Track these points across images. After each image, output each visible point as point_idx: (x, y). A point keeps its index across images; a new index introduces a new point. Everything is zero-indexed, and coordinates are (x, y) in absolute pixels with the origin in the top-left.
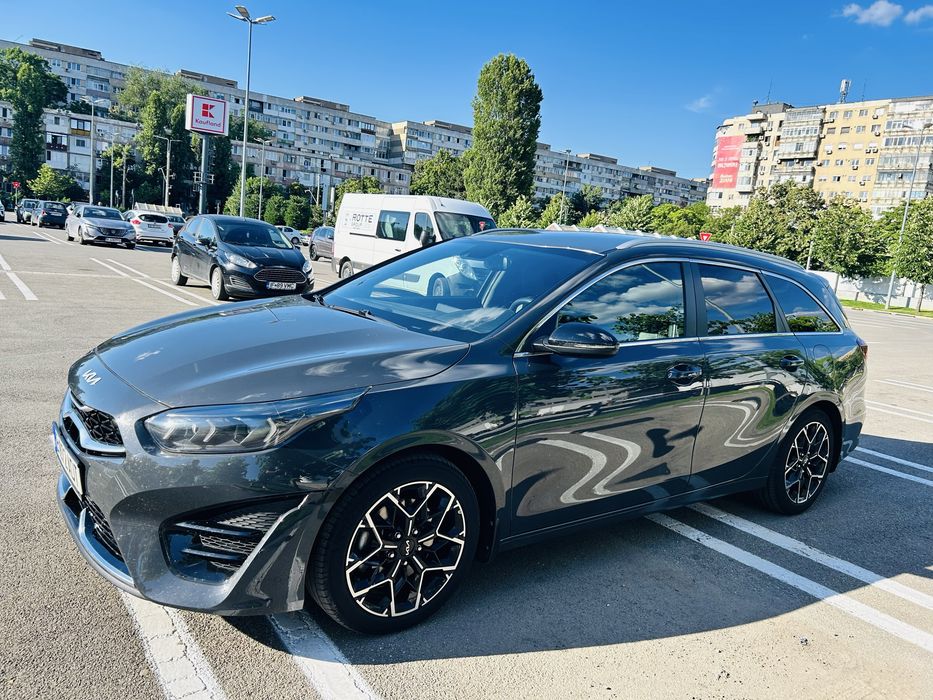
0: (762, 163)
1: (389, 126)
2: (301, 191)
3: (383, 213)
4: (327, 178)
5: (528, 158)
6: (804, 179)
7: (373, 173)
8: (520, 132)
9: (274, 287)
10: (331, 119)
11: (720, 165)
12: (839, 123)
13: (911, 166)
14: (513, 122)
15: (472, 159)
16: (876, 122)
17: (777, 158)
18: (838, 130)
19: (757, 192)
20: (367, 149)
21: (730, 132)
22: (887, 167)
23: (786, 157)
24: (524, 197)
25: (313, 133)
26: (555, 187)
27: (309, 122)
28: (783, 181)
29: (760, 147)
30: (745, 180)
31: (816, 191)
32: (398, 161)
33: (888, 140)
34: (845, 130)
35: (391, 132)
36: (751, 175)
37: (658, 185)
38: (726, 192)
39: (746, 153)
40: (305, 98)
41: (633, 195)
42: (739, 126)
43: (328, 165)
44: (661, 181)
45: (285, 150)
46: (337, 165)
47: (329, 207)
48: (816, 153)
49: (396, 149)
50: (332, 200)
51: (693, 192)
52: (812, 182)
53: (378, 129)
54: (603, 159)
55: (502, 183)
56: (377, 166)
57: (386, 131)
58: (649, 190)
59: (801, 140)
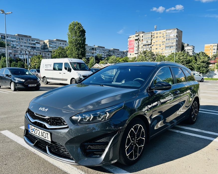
0: (139, 46)
1: (43, 41)
2: (20, 60)
3: (55, 64)
4: (27, 56)
5: (84, 48)
6: (149, 49)
7: (40, 54)
8: (81, 41)
9: (30, 86)
10: (26, 40)
11: (130, 47)
12: (155, 36)
13: (172, 45)
14: (79, 39)
15: (69, 49)
16: (163, 35)
17: (142, 45)
18: (155, 37)
19: (139, 53)
20: (38, 48)
21: (131, 39)
22: (167, 46)
23: (144, 44)
24: (84, 58)
25: (22, 44)
26: (90, 55)
27: (20, 41)
28: (145, 50)
29: (138, 42)
30: (136, 50)
31: (152, 52)
32: (47, 50)
33: (166, 39)
34: (157, 37)
35: (44, 43)
36: (137, 49)
37: (115, 53)
38: (132, 54)
39: (135, 44)
40: (18, 34)
41: (110, 56)
42: (133, 37)
43: (27, 53)
44: (116, 52)
45: (14, 49)
46: (30, 52)
47: (29, 64)
48: (151, 43)
49: (46, 47)
50: (30, 62)
51: (124, 54)
52: (151, 50)
53: (40, 42)
54: (101, 47)
55: (77, 54)
56: (41, 52)
57: (43, 42)
58: (113, 54)
59: (147, 40)
